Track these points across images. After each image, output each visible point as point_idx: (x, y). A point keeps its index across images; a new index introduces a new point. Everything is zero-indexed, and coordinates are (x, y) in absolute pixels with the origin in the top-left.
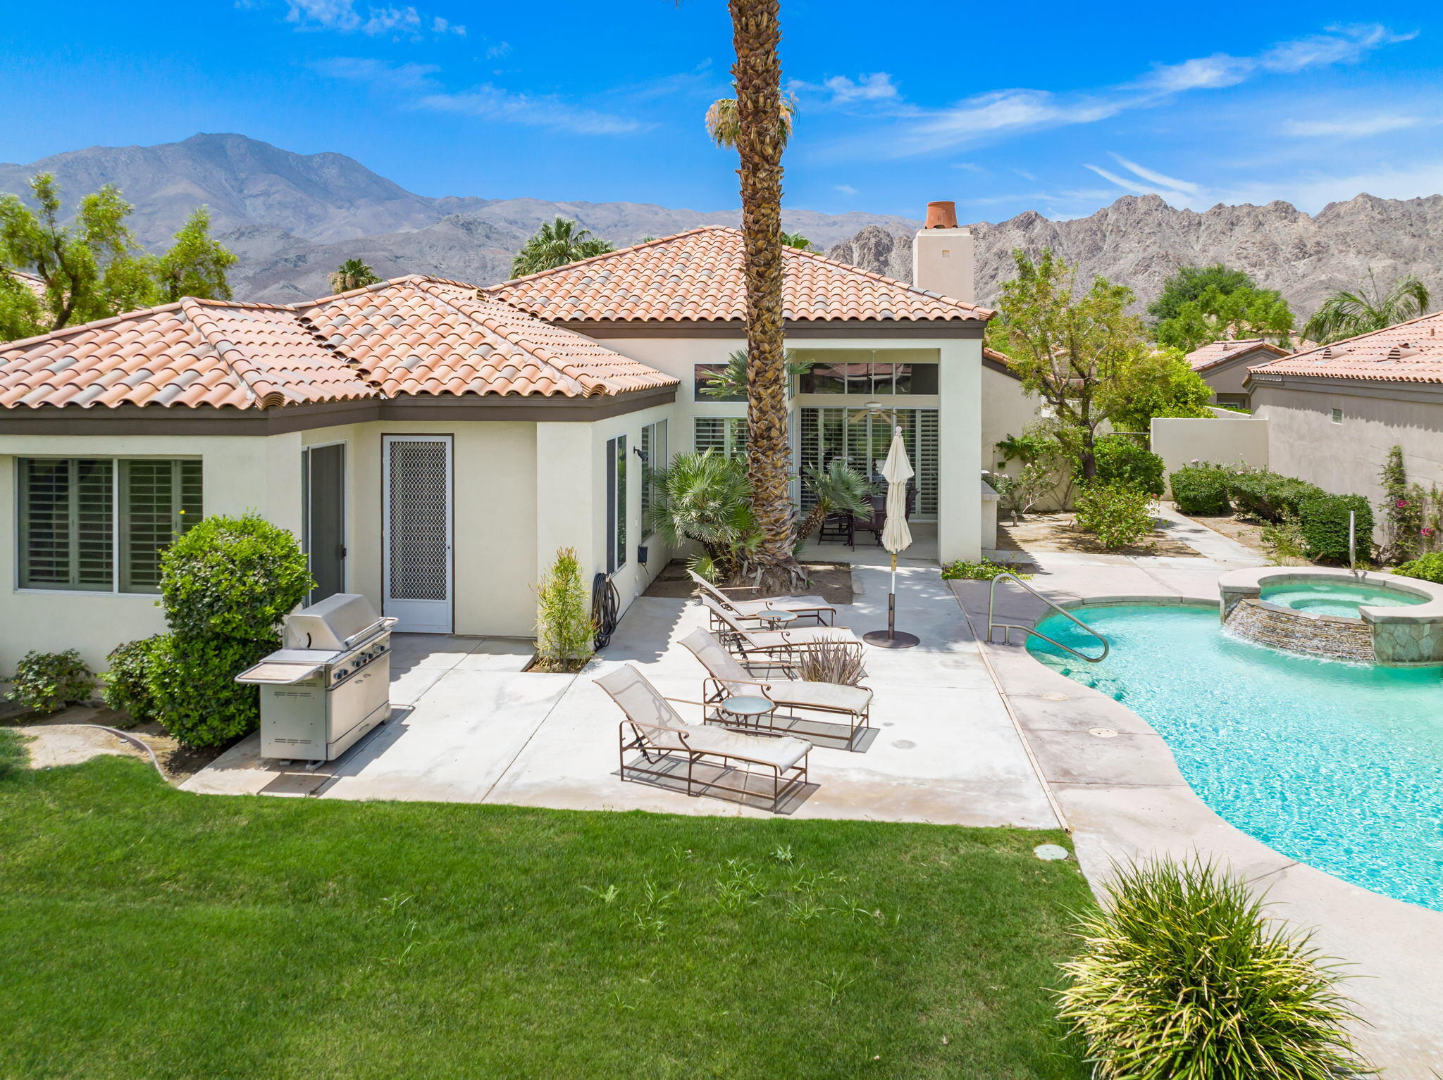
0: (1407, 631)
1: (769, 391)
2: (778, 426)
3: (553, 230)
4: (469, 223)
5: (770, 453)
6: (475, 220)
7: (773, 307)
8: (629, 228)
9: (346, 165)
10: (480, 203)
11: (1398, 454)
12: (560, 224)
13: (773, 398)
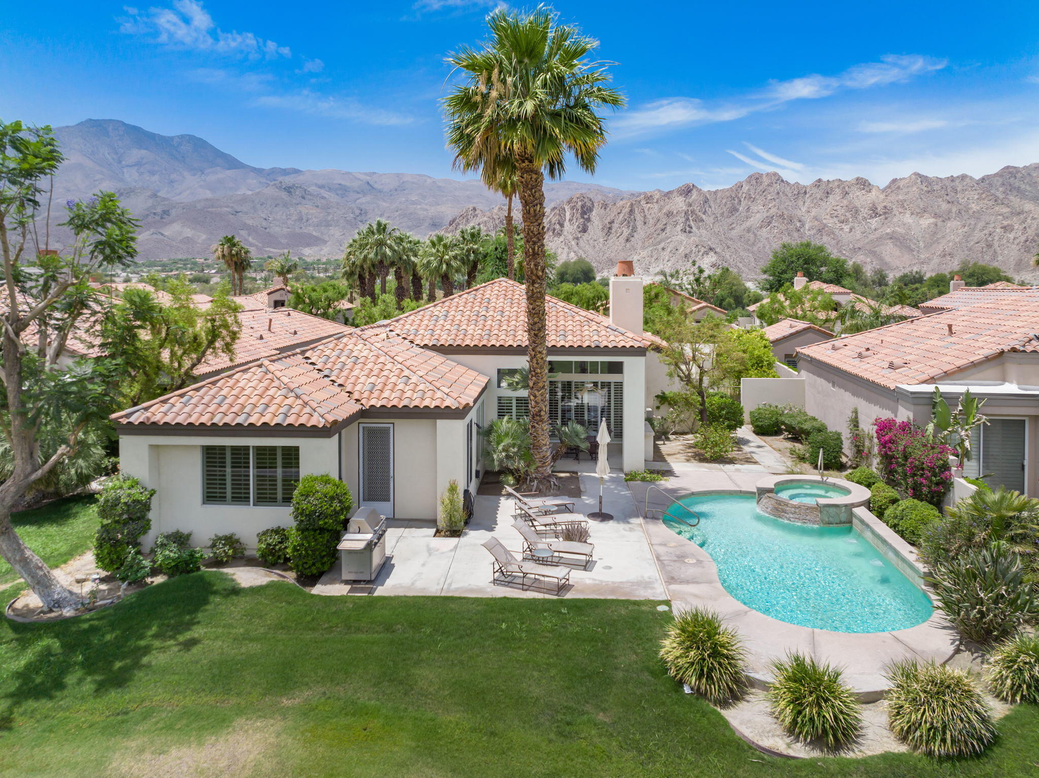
0: (835, 510)
3: (375, 227)
4: (290, 188)
6: (294, 185)
8: (406, 192)
9: (199, 144)
10: (297, 172)
11: (856, 412)
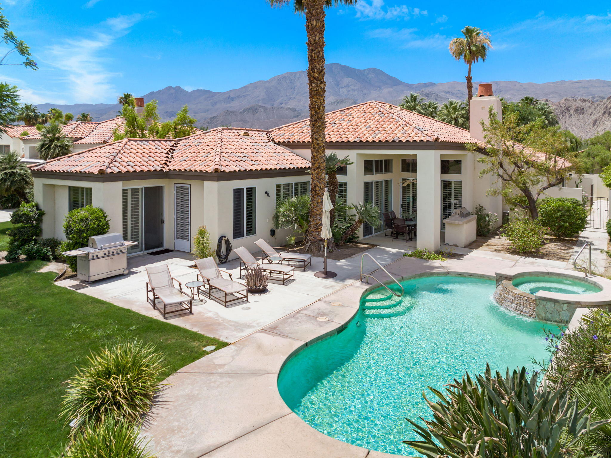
0: (553, 305)
1: (316, 172)
2: (319, 186)
4: (428, 94)
5: (316, 196)
6: (430, 92)
7: (318, 138)
9: (378, 72)
10: (433, 84)
12: (412, 96)
13: (318, 174)
